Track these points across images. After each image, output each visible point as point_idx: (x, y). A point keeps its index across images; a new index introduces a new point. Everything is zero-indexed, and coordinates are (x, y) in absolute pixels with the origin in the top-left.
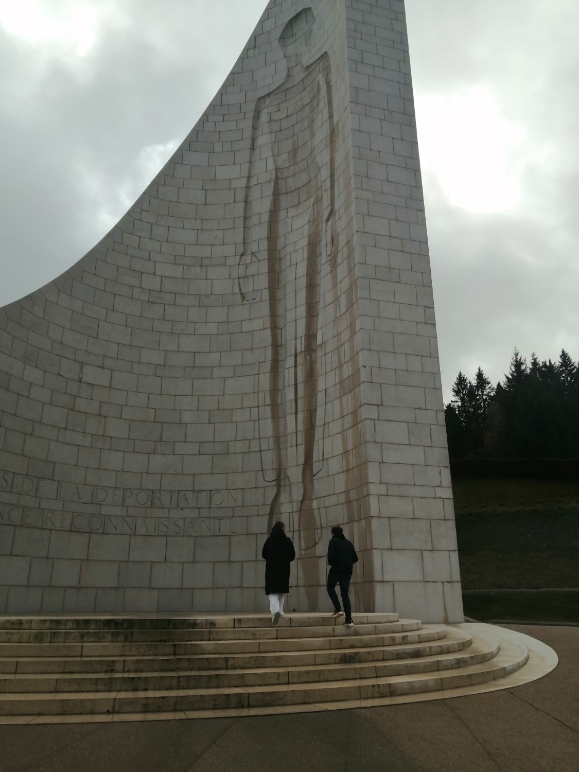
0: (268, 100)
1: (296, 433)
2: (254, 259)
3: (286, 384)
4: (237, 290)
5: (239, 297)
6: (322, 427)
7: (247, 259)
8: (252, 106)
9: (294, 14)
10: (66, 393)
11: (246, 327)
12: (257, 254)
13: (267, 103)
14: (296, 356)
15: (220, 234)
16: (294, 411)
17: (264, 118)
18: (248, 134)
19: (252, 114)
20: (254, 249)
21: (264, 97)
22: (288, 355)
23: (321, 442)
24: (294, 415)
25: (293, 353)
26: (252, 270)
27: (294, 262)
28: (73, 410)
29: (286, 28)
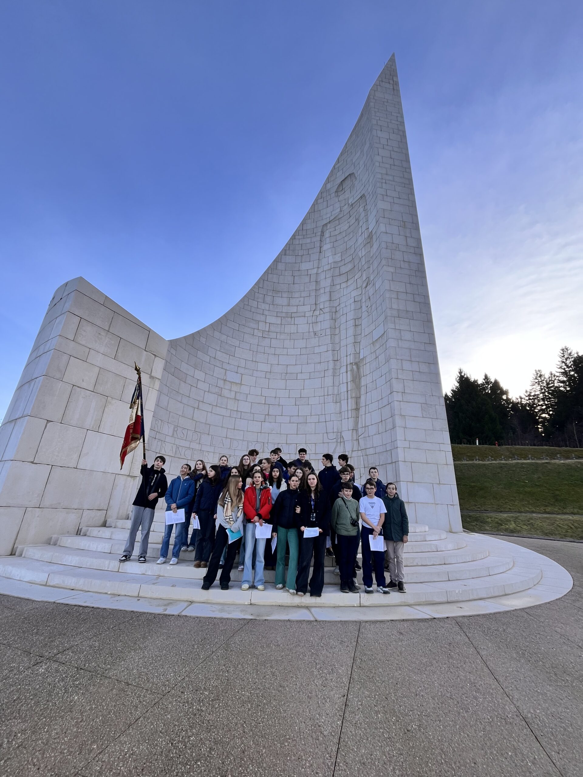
0: (329, 225)
1: (348, 411)
2: (321, 312)
3: (341, 382)
4: (311, 330)
5: (312, 334)
6: (364, 407)
7: (317, 313)
8: (320, 230)
9: (343, 178)
10: (217, 386)
11: (317, 350)
12: (323, 310)
13: (328, 227)
14: (347, 365)
15: (302, 299)
16: (346, 398)
17: (327, 234)
18: (318, 244)
19: (319, 234)
20: (322, 307)
21: (326, 224)
22: (342, 365)
23: (363, 416)
24: (346, 401)
25: (345, 364)
26: (320, 318)
27: (345, 312)
28: (221, 396)
29: (339, 186)
